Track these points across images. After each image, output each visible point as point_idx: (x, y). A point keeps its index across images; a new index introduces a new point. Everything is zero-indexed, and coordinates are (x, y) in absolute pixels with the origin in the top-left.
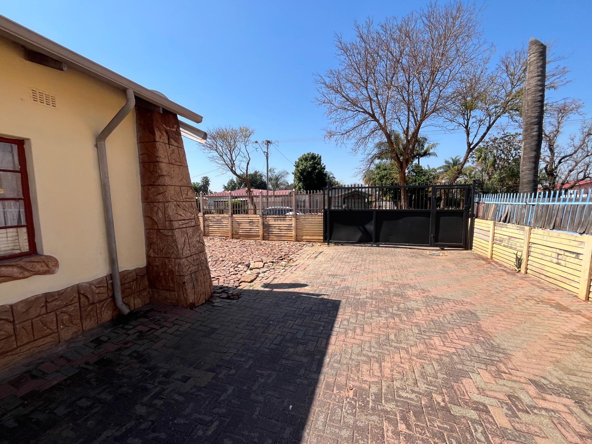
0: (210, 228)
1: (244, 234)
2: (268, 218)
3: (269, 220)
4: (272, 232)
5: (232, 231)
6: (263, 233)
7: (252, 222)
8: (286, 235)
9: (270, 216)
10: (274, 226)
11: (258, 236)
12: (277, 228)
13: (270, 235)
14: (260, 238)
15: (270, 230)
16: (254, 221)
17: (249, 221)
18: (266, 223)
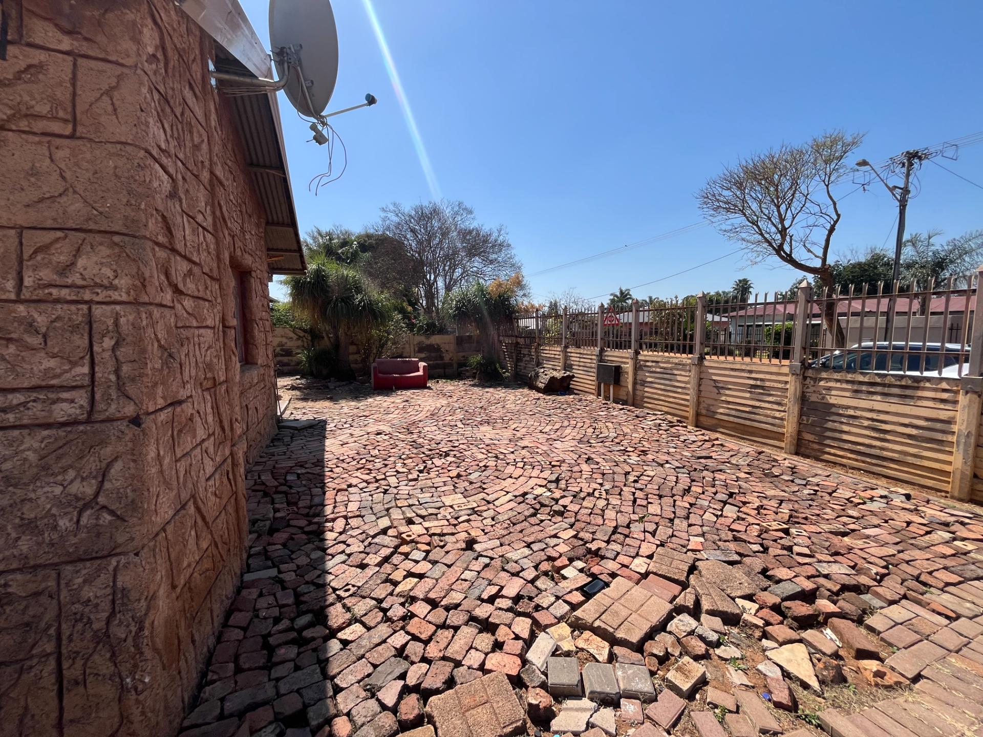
0: (646, 389)
1: (731, 419)
2: (828, 380)
3: (829, 389)
4: (837, 435)
5: (698, 403)
6: (799, 433)
7: (762, 387)
8: (910, 460)
9: (836, 376)
10: (851, 412)
11: (779, 436)
12: (866, 423)
13: (828, 442)
14: (783, 445)
15: (830, 425)
16: (767, 384)
17: (752, 382)
18: (814, 398)
